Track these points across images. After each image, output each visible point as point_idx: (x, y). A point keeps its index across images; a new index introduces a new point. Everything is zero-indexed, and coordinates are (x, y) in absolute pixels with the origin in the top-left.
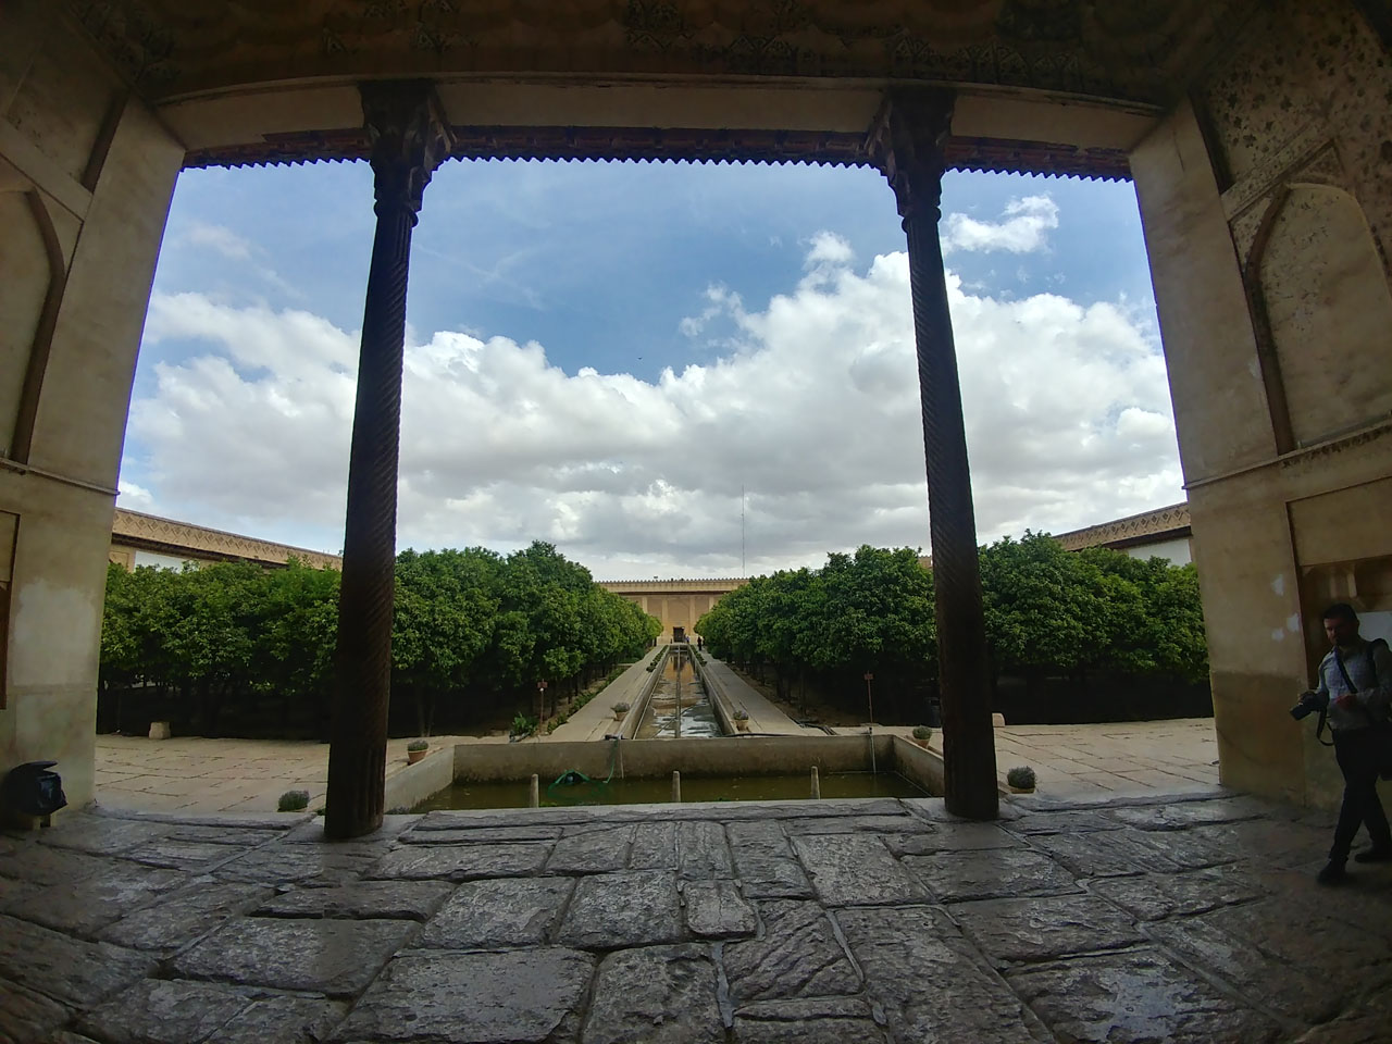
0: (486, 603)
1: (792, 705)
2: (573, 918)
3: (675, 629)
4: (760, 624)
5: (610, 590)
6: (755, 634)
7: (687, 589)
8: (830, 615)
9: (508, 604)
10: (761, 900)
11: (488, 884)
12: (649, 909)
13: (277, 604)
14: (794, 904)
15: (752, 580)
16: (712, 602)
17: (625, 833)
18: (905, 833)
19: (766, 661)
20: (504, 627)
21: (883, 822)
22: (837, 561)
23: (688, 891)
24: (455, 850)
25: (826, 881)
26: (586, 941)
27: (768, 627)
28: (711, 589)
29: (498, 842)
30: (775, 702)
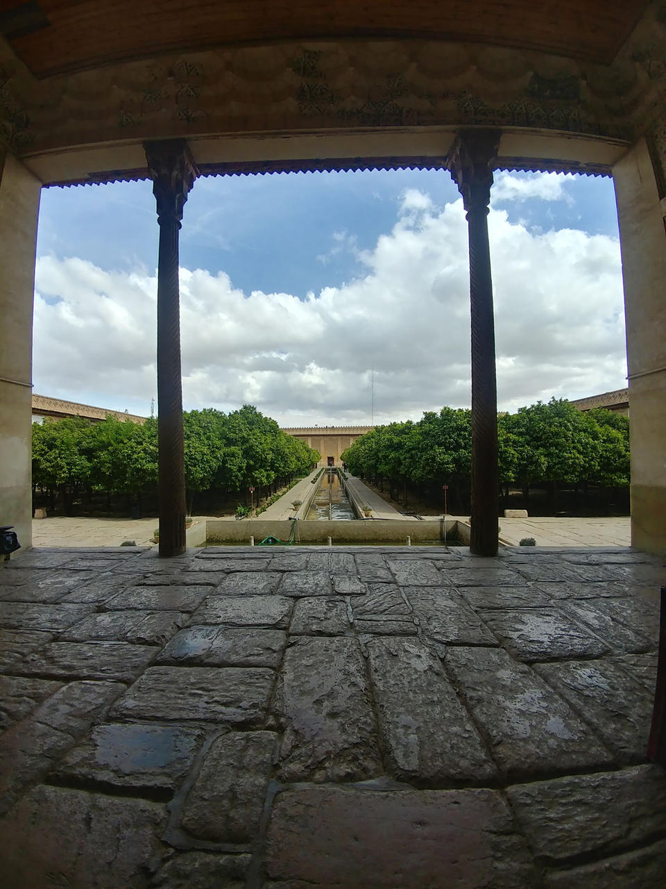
0: (218, 443)
1: (399, 504)
2: (282, 587)
3: (328, 458)
4: (380, 455)
5: (289, 433)
6: (377, 461)
7: (336, 433)
8: (423, 450)
9: (230, 442)
10: (369, 583)
11: (242, 574)
12: (317, 584)
13: (102, 442)
14: (385, 584)
15: (376, 428)
16: (352, 441)
17: (304, 557)
18: (445, 561)
19: (385, 478)
20: (228, 455)
21: (435, 556)
22: (429, 417)
23: (335, 578)
24: (223, 561)
25: (401, 578)
26: (289, 594)
27: (386, 457)
28: (351, 433)
29: (244, 559)
30: (390, 502)
